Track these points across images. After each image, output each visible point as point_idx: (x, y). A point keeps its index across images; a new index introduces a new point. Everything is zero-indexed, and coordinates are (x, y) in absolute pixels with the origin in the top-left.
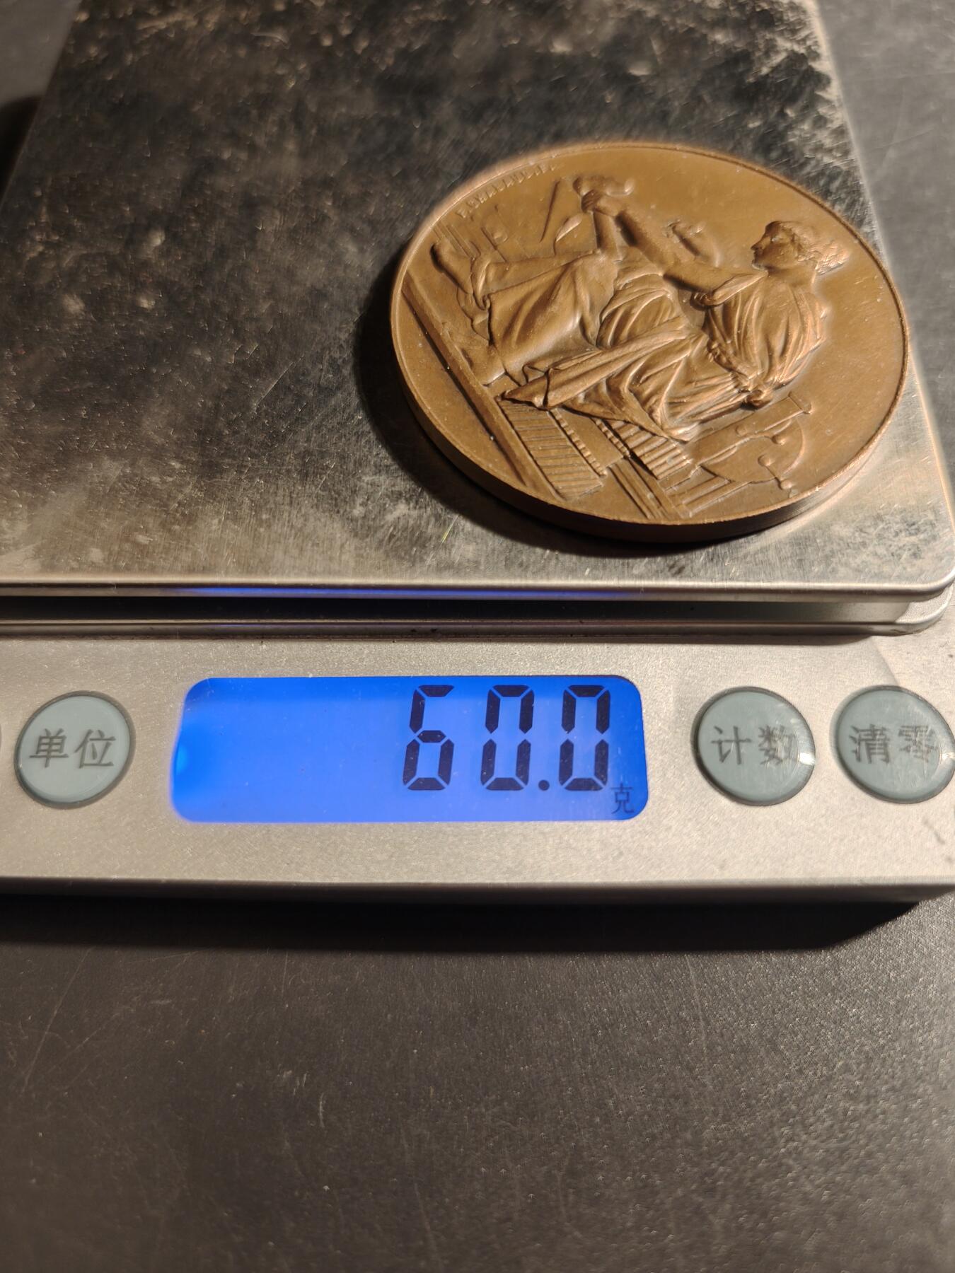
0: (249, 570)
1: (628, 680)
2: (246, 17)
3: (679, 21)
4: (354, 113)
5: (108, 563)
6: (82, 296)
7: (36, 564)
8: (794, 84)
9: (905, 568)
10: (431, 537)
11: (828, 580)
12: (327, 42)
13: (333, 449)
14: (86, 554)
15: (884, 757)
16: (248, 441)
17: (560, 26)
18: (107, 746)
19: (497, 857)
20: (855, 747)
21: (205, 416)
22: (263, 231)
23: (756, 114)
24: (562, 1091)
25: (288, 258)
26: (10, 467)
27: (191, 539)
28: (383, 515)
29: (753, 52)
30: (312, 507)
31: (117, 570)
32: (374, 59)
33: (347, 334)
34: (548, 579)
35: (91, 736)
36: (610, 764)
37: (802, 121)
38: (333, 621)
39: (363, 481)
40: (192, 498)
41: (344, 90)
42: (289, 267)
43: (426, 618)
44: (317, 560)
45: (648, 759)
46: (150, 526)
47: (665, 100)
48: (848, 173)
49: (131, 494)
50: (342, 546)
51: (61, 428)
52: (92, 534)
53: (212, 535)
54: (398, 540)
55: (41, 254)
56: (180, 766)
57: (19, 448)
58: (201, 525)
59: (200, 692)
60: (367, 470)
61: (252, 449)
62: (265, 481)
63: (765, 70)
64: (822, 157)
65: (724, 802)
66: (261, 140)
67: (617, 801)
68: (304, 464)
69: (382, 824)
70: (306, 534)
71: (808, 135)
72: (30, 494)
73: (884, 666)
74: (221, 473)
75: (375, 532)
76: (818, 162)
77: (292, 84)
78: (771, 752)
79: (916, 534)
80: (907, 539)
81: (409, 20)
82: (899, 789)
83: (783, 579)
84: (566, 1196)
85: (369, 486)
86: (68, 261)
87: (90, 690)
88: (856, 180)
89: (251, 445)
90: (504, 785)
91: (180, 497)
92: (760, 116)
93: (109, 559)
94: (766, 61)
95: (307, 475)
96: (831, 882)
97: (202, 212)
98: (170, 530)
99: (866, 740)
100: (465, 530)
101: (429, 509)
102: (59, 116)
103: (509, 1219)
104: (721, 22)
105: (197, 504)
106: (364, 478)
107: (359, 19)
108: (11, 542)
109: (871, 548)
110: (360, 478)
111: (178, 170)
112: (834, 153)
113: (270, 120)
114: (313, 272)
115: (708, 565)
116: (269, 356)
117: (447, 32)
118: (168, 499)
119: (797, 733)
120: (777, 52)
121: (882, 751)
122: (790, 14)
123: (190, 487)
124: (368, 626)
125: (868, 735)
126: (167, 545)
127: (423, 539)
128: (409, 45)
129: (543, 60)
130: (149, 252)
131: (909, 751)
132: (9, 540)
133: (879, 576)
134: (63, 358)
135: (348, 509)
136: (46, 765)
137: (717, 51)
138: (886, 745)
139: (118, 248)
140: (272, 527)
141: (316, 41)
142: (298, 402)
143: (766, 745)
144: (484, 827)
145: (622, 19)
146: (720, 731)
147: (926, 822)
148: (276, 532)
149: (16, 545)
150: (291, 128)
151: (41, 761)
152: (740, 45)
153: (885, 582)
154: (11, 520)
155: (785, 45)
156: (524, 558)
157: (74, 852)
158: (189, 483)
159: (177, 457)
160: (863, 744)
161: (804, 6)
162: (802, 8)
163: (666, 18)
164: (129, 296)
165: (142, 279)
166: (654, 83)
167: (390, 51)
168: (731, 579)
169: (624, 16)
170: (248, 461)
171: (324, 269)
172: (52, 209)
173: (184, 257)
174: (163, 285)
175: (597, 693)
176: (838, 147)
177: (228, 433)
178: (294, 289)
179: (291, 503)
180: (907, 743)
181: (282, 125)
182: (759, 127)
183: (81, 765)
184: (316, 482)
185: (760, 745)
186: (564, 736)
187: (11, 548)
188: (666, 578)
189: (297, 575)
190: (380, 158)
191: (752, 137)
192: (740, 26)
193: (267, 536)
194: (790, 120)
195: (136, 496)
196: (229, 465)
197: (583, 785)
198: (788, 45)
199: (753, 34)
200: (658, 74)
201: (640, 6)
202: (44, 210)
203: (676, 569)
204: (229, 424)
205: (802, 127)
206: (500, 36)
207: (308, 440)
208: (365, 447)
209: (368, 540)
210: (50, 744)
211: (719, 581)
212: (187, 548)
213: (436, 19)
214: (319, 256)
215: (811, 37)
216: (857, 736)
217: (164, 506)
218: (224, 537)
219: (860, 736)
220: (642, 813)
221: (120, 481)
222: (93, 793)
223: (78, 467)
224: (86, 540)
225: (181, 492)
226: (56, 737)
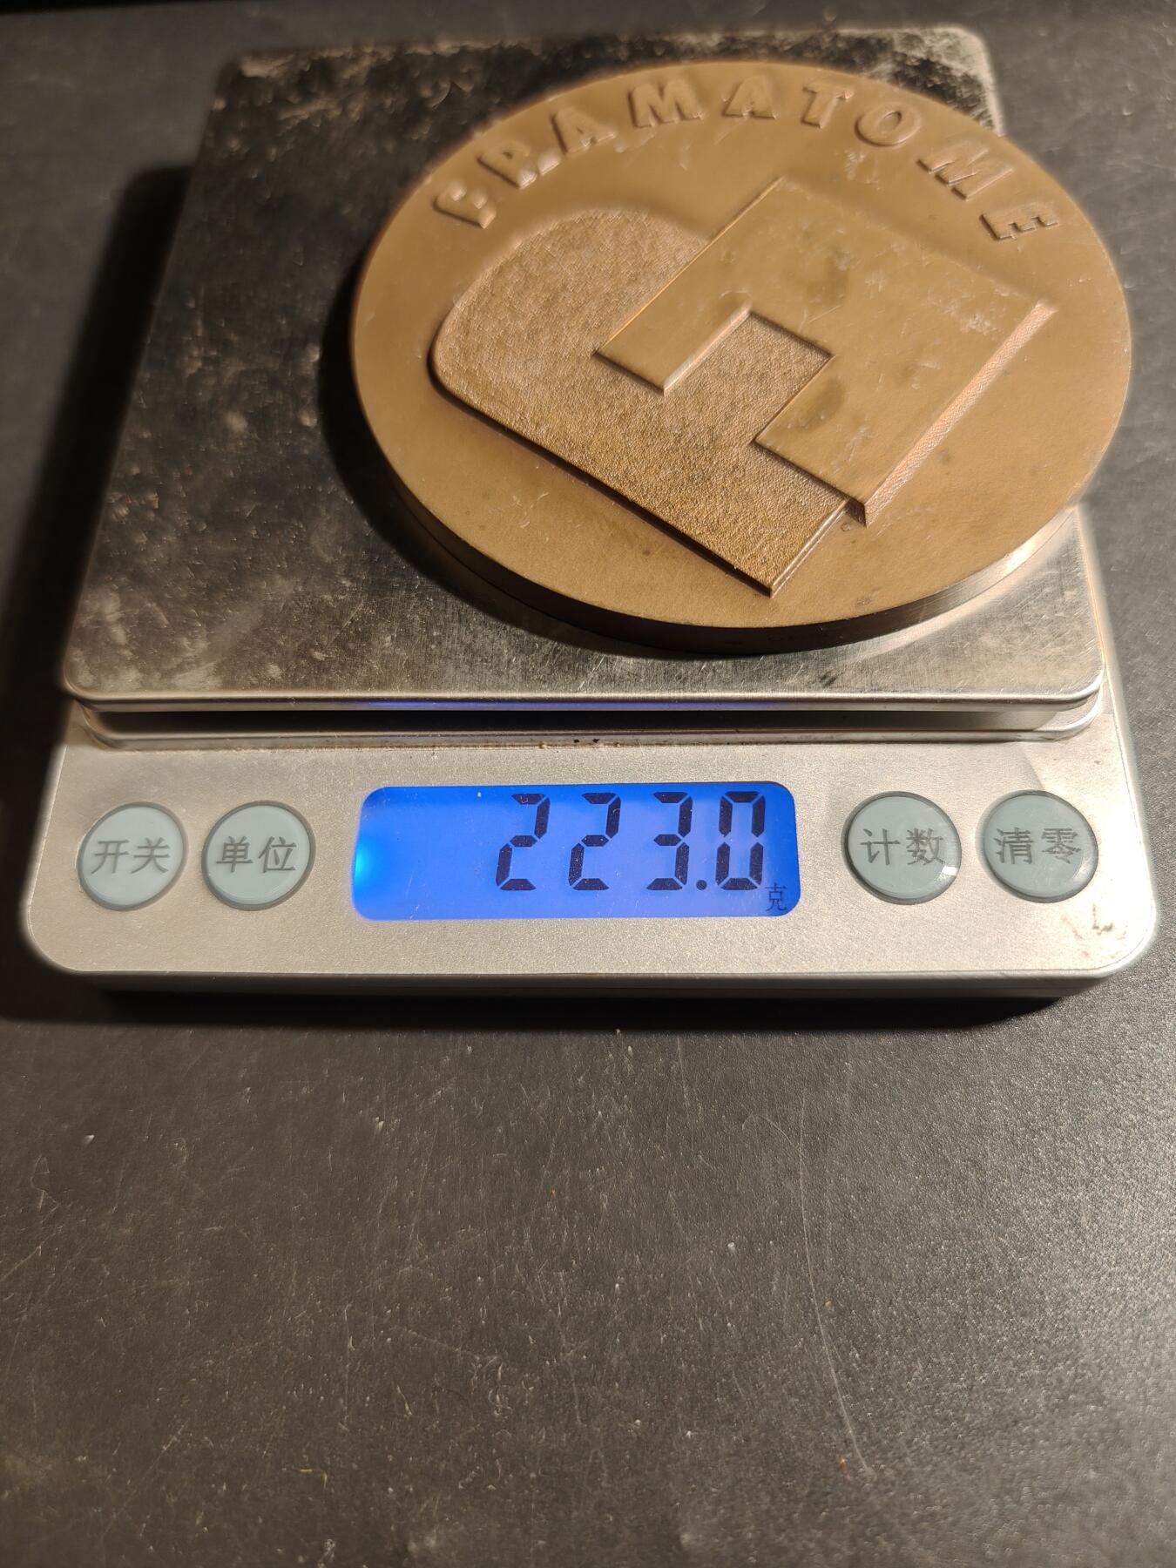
0: (421, 683)
1: (782, 786)
2: (391, 106)
5: (286, 679)
6: (245, 414)
7: (217, 681)
9: (1049, 679)
11: (975, 691)
14: (265, 670)
15: (1027, 858)
18: (289, 852)
20: (999, 848)
26: (187, 587)
27: (366, 656)
31: (295, 687)
34: (706, 692)
35: (273, 843)
36: (765, 864)
38: (500, 733)
40: (364, 615)
43: (589, 729)
44: (486, 675)
45: (800, 858)
46: (325, 643)
49: (304, 612)
50: (510, 661)
51: (234, 548)
52: (269, 651)
53: (386, 652)
54: (561, 655)
55: (200, 370)
56: (358, 870)
57: (194, 569)
58: (375, 643)
59: (376, 799)
62: (434, 599)
65: (873, 900)
67: (770, 899)
70: (475, 650)
72: (207, 614)
73: (1030, 771)
74: (391, 591)
78: (919, 854)
79: (1062, 645)
80: (1053, 650)
82: (1040, 888)
83: (930, 689)
86: (229, 375)
87: (270, 800)
90: (664, 885)
91: (353, 615)
93: (287, 675)
96: (971, 974)
99: (1011, 842)
102: (206, 220)
105: (369, 621)
108: (193, 660)
109: (1017, 658)
115: (858, 676)
118: (341, 617)
119: (944, 836)
121: (1025, 853)
122: (964, 90)
123: (362, 604)
125: (1013, 837)
126: (343, 661)
130: (308, 367)
131: (1051, 853)
132: (191, 657)
134: (231, 478)
136: (232, 871)
138: (1030, 846)
139: (277, 364)
140: (443, 644)
143: (914, 847)
144: (646, 923)
146: (870, 833)
147: (1064, 919)
148: (447, 649)
149: (198, 662)
151: (228, 866)
154: (192, 638)
156: (682, 670)
158: (360, 602)
159: (347, 575)
160: (1007, 845)
162: (976, 82)
164: (291, 414)
165: (303, 396)
168: (880, 690)
170: (417, 579)
172: (208, 322)
175: (753, 799)
179: (460, 621)
180: (1052, 845)
183: (264, 871)
185: (908, 847)
186: (721, 839)
187: (194, 665)
188: (818, 690)
189: (468, 689)
193: (438, 652)
195: (310, 614)
196: (399, 583)
197: (739, 885)
202: (199, 323)
203: (827, 680)
210: (235, 851)
211: (869, 692)
212: (362, 665)
215: (985, 115)
216: (1001, 838)
217: (337, 623)
218: (397, 653)
219: (1004, 838)
220: (794, 909)
221: (293, 599)
222: (277, 896)
223: (252, 585)
224: (264, 657)
225: (353, 610)
226: (240, 844)
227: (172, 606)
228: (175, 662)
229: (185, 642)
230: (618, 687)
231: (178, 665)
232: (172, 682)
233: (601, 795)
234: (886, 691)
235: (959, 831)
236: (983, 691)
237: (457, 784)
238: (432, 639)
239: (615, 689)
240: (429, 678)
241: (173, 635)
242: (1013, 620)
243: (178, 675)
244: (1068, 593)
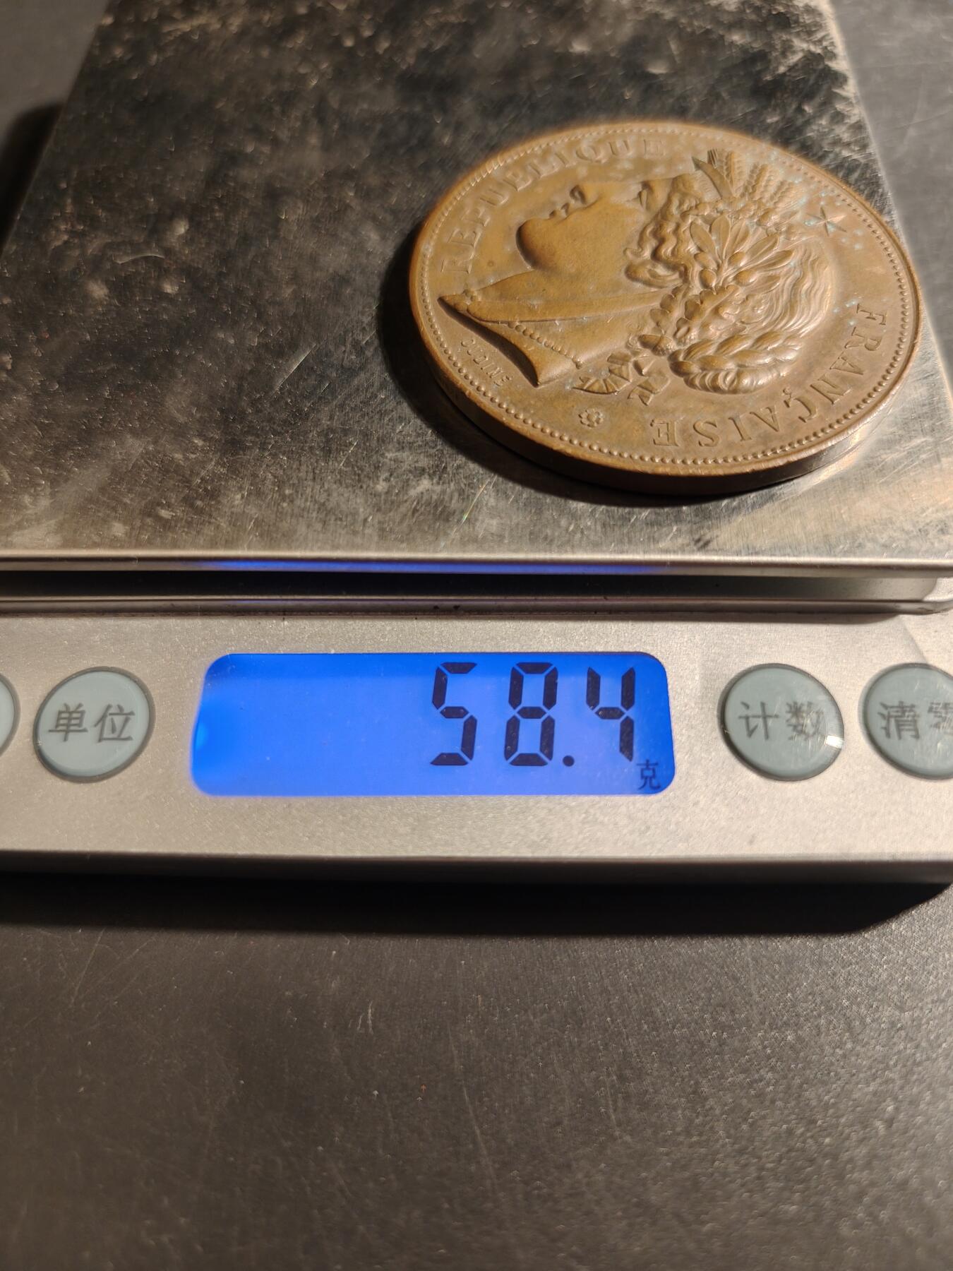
0: (272, 544)
1: (653, 657)
2: (268, 22)
3: (696, 23)
4: (376, 109)
5: (130, 537)
6: (107, 282)
7: (58, 539)
8: (811, 82)
9: (932, 544)
10: (454, 512)
11: (855, 555)
12: (349, 43)
13: (356, 427)
14: (108, 528)
15: (913, 733)
16: (271, 420)
17: (579, 27)
18: (126, 721)
19: (523, 832)
20: (884, 723)
21: (228, 396)
22: (286, 220)
23: (775, 110)
24: (609, 1000)
25: (311, 245)
26: (33, 444)
27: (214, 514)
28: (407, 490)
29: (770, 52)
30: (335, 483)
31: (139, 545)
32: (395, 59)
33: (370, 318)
34: (573, 552)
35: (112, 711)
36: (636, 740)
37: (820, 117)
38: (355, 597)
39: (387, 457)
40: (214, 473)
41: (366, 87)
42: (311, 254)
43: (448, 594)
44: (340, 534)
45: (674, 734)
46: (173, 500)
47: (683, 97)
48: (867, 166)
49: (154, 471)
50: (365, 520)
51: (84, 408)
52: (114, 509)
53: (234, 509)
54: (421, 514)
55: (66, 243)
56: (200, 742)
57: (42, 427)
58: (224, 501)
59: (222, 669)
60: (390, 447)
61: (275, 427)
62: (288, 458)
63: (782, 69)
64: (841, 151)
65: (752, 777)
66: (284, 135)
67: (643, 777)
68: (328, 441)
69: (405, 798)
70: (329, 508)
71: (826, 130)
72: (52, 471)
73: (913, 644)
74: (244, 451)
75: (398, 506)
76: (837, 155)
77: (314, 82)
78: (799, 728)
80: (934, 515)
81: (430, 23)
82: (931, 764)
83: (809, 554)
84: (615, 1102)
85: (392, 462)
86: (93, 247)
87: (110, 666)
88: (874, 171)
89: (274, 423)
90: (529, 760)
91: (203, 473)
92: (778, 111)
93: (131, 533)
94: (783, 61)
95: (330, 451)
96: (862, 858)
97: (225, 202)
98: (192, 505)
99: (896, 717)
100: (489, 504)
101: (452, 484)
102: (84, 113)
103: (559, 1123)
104: (737, 23)
105: (220, 479)
106: (387, 454)
107: (381, 22)
108: (34, 517)
110: (383, 454)
111: (201, 163)
112: (853, 147)
113: (293, 116)
114: (335, 259)
115: (734, 539)
116: (292, 339)
117: (467, 33)
119: (824, 710)
120: (794, 53)
121: (911, 727)
122: (806, 17)
123: (213, 463)
124: (390, 603)
125: (897, 712)
126: (190, 519)
127: (446, 513)
128: (430, 45)
129: (563, 60)
130: (173, 240)
131: (939, 728)
132: (31, 515)
133: (907, 552)
134: (88, 342)
135: (371, 485)
136: (65, 739)
137: (734, 50)
138: (915, 722)
139: (143, 237)
140: (295, 502)
141: (338, 42)
142: (320, 383)
143: (794, 721)
144: (507, 800)
145: (641, 21)
146: (747, 706)
148: (299, 507)
149: (38, 520)
150: (315, 122)
151: (60, 735)
152: (757, 46)
153: (913, 557)
154: (34, 496)
155: (801, 46)
156: (549, 532)
157: (92, 825)
158: (212, 459)
159: (200, 435)
160: (893, 721)
161: (819, 9)
162: (817, 11)
163: (683, 21)
164: (153, 282)
165: (166, 266)
166: (673, 80)
167: (412, 51)
168: (757, 553)
169: (642, 18)
170: (270, 439)
171: (346, 255)
172: (77, 201)
173: (208, 244)
174: (188, 272)
175: (622, 670)
176: (856, 142)
177: (250, 411)
178: (318, 274)
179: (314, 478)
180: (937, 720)
181: (305, 121)
182: (777, 122)
183: (100, 740)
184: (339, 459)
185: (787, 721)
186: (588, 713)
187: (34, 523)
188: (692, 552)
189: (321, 549)
190: (402, 151)
191: (770, 131)
192: (758, 28)
193: (290, 511)
194: (807, 116)
195: (159, 472)
196: (251, 442)
198: (805, 46)
199: (769, 34)
200: (676, 72)
201: (658, 9)
202: (69, 201)
203: (701, 543)
204: (253, 403)
205: (820, 122)
206: (520, 37)
207: (331, 418)
208: (388, 425)
209: (391, 514)
210: (70, 719)
211: (745, 555)
212: (210, 523)
213: (456, 22)
214: (342, 244)
215: (827, 38)
216: (885, 712)
217: (187, 482)
218: (247, 511)
219: (889, 713)
220: (669, 788)
221: (142, 458)
222: (112, 767)
223: (101, 444)
224: (108, 516)
225: (204, 468)
226: (75, 712)
227: (16, 463)
228: (14, 519)
229: (27, 499)
230: (481, 548)
231: (17, 523)
232: (9, 539)
233: (460, 664)
234: (763, 555)
235: (841, 705)
236: (865, 555)
237: (307, 651)
238: (284, 498)
239: (477, 550)
240: (279, 536)
241: (14, 493)
242: (891, 486)
243: (16, 533)
244: (944, 460)
